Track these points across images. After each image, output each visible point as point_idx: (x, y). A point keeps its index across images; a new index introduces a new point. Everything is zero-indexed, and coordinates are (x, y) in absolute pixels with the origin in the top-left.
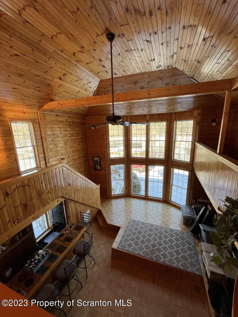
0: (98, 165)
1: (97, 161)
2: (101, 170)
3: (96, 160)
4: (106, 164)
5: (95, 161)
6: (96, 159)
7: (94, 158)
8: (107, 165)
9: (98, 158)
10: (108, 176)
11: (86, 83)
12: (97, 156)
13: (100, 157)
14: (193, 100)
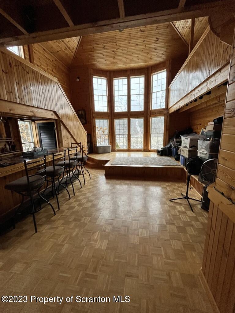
1: (82, 114)
8: (92, 117)
9: (82, 111)
10: (93, 129)
13: (84, 110)
14: (166, 45)
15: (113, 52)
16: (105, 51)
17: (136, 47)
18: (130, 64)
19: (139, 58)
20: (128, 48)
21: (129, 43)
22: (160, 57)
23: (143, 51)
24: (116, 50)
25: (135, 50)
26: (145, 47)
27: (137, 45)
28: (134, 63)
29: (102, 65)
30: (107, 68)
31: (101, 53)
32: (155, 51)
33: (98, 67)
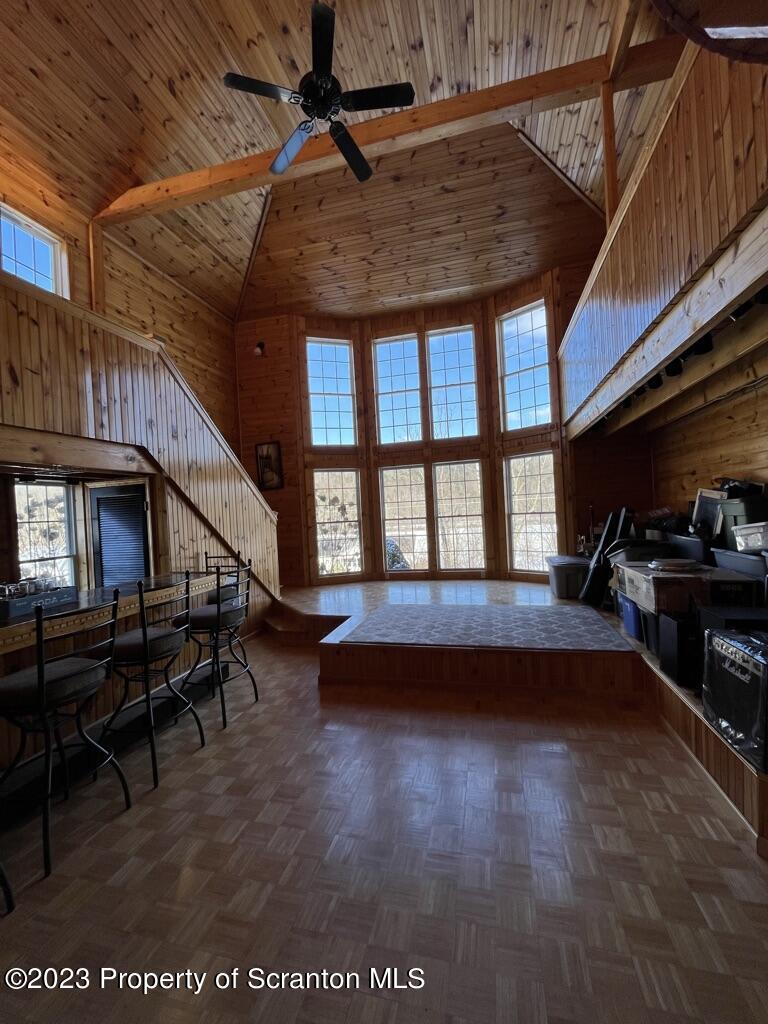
0: (272, 470)
1: (268, 457)
2: (281, 485)
3: (265, 453)
4: (297, 462)
5: (261, 457)
6: (265, 450)
7: (259, 447)
8: (301, 465)
9: (271, 446)
10: (305, 503)
11: (243, 142)
12: (269, 440)
13: (278, 444)
14: (534, 225)
15: (363, 260)
16: (337, 259)
17: (435, 240)
18: (421, 292)
19: (449, 272)
20: (411, 244)
21: (411, 230)
22: (519, 264)
23: (458, 249)
24: (374, 253)
25: (434, 249)
26: (464, 239)
27: (437, 233)
28: (435, 289)
29: (334, 303)
30: (351, 312)
31: (327, 268)
32: (499, 245)
33: (321, 310)
